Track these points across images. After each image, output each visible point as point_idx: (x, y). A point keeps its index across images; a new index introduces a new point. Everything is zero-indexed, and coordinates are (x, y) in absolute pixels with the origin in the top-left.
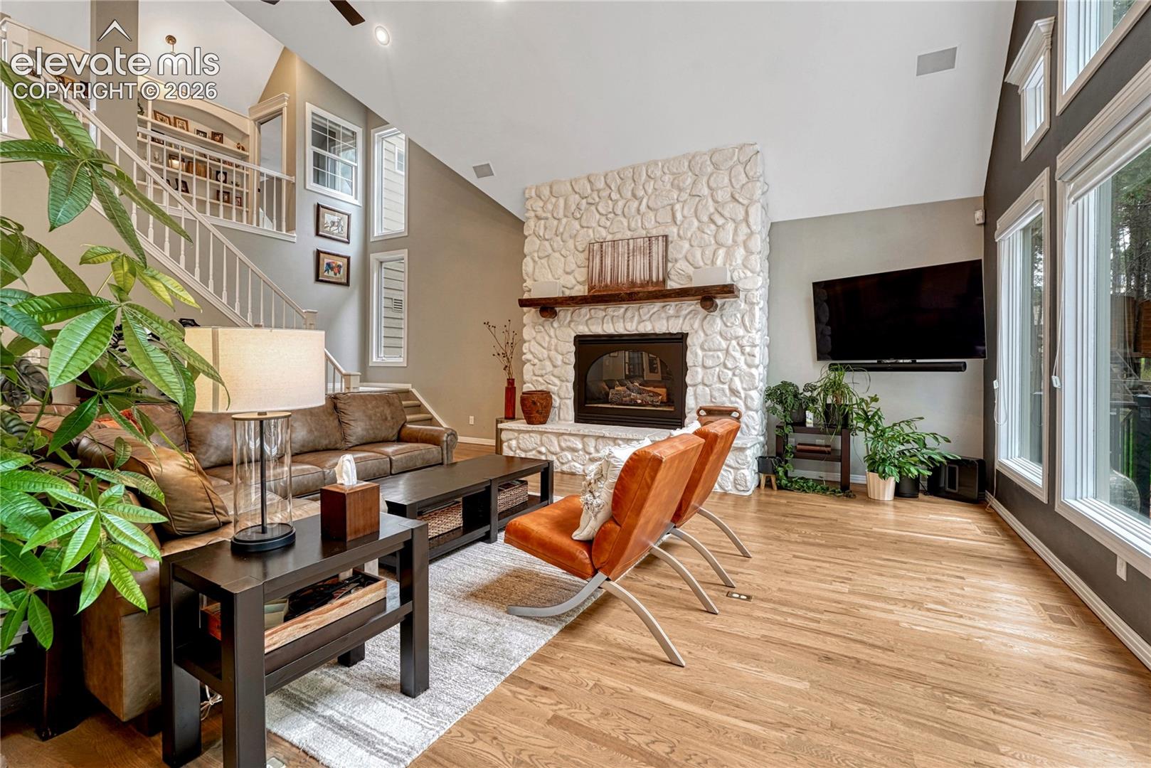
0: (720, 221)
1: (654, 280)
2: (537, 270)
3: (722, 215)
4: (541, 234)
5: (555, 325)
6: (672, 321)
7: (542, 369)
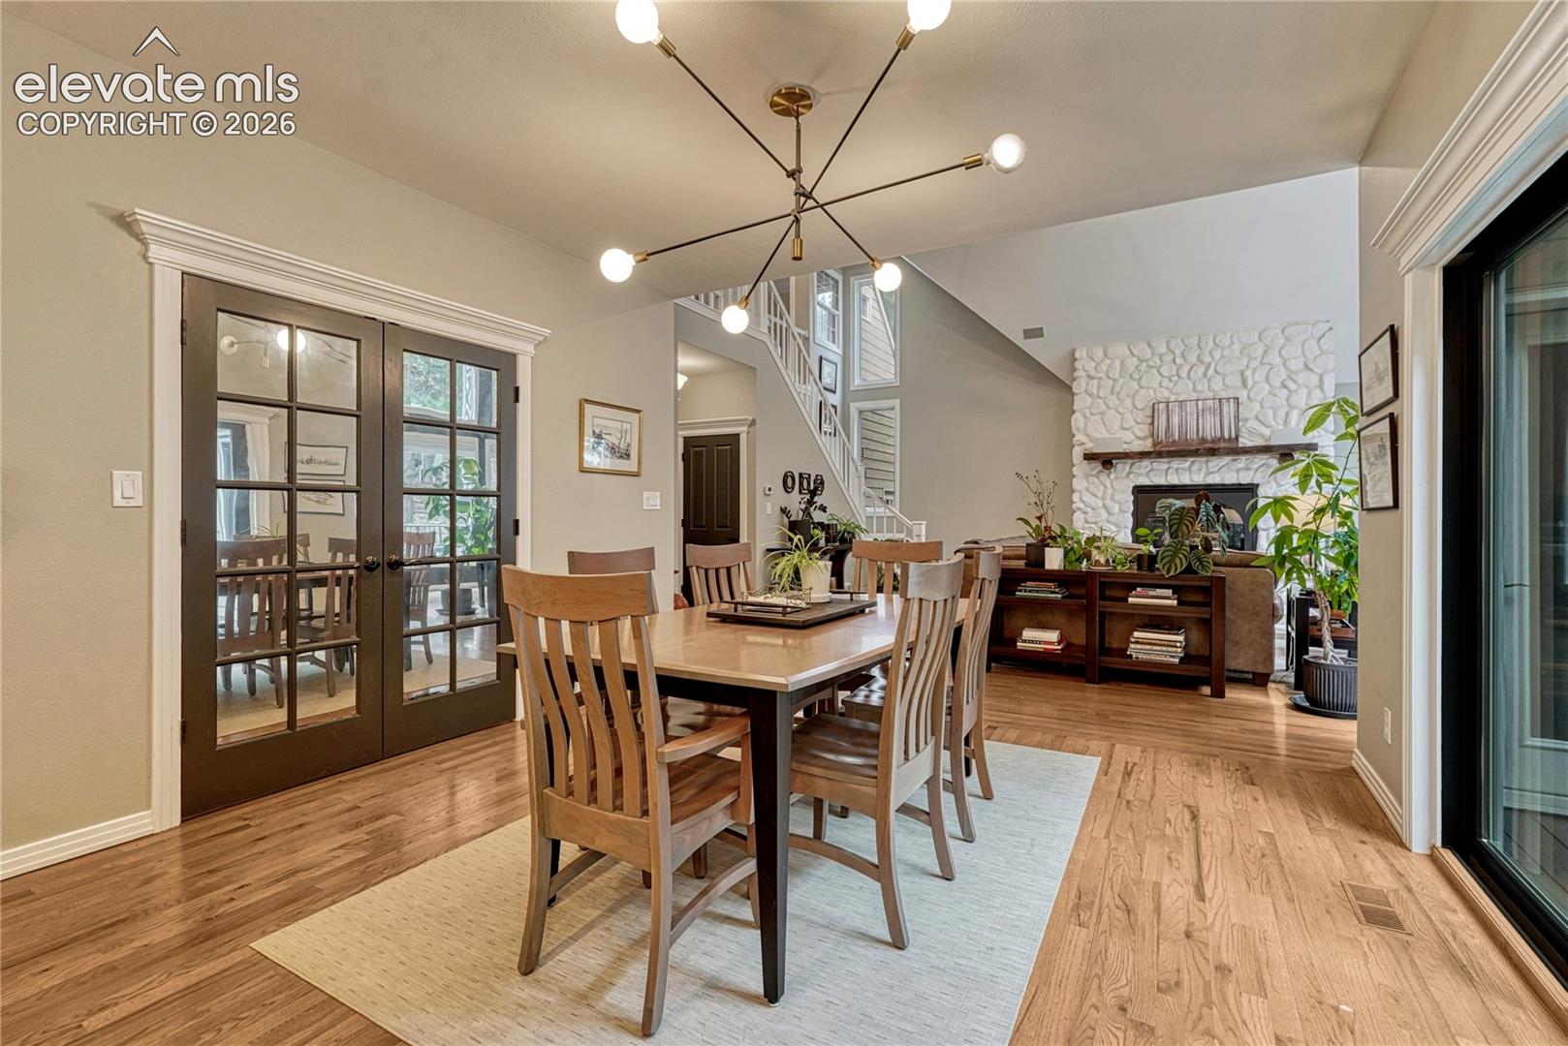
0: (1293, 387)
1: (1226, 437)
2: (1089, 425)
3: (1294, 381)
4: (1095, 392)
5: (1112, 476)
6: (1242, 474)
7: (1097, 517)
